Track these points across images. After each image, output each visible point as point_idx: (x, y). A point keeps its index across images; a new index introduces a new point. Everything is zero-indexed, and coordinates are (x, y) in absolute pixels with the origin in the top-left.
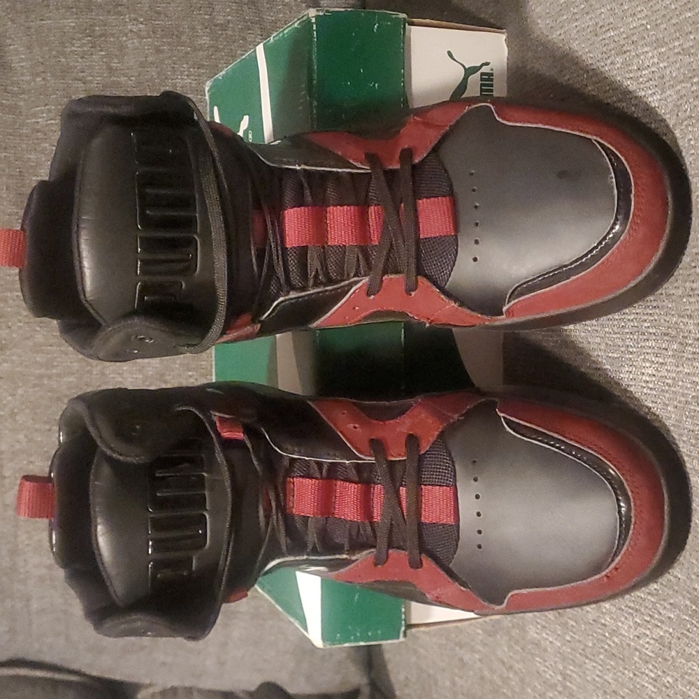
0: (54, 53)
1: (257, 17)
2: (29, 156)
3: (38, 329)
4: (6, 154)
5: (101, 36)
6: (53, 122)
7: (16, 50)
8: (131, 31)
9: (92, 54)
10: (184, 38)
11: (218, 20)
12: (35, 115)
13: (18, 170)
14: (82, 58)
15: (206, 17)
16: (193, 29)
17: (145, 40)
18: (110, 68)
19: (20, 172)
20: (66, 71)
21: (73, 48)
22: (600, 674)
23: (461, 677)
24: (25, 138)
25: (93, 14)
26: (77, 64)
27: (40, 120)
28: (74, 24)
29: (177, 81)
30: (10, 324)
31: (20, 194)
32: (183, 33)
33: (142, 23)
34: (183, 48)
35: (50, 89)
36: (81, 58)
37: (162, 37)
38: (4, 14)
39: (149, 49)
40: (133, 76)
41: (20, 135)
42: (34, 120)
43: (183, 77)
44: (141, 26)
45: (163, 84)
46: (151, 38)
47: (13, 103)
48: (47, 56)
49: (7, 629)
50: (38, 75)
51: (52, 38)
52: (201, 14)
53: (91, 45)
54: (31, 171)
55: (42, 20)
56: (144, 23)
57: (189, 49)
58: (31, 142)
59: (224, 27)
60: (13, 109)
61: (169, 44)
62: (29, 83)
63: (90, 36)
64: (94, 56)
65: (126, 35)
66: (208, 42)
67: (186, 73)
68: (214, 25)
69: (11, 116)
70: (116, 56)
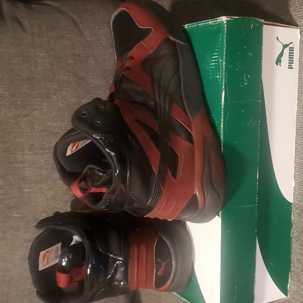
6: (6, 92)
8: (40, 55)
11: (76, 53)
17: (46, 60)
21: (15, 62)
28: (14, 51)
29: (60, 77)
33: (44, 52)
40: (41, 75)
44: (44, 54)
46: (49, 59)
51: (5, 57)
57: (65, 64)
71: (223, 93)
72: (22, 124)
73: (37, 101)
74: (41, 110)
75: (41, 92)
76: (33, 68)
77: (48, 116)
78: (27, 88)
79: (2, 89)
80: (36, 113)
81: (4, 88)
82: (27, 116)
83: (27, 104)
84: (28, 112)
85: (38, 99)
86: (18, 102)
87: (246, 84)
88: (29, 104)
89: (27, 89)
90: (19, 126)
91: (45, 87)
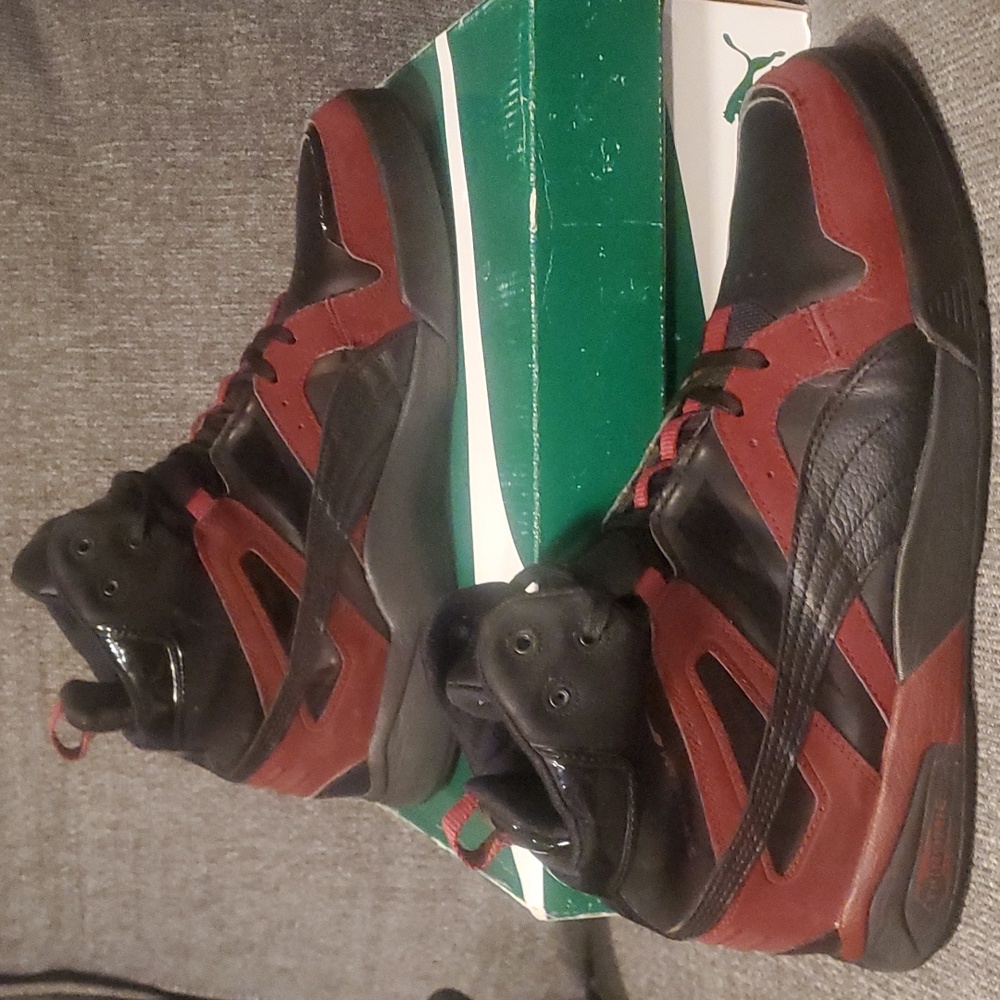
0: (124, 64)
1: (421, 13)
2: (86, 216)
3: (101, 469)
4: (53, 213)
5: (192, 41)
7: (67, 62)
8: (238, 33)
9: (180, 67)
10: (315, 43)
12: (96, 156)
13: (71, 236)
14: (166, 71)
15: (349, 12)
16: (330, 29)
17: (258, 46)
18: (206, 87)
19: (74, 238)
20: (142, 90)
22: (981, 945)
23: (745, 972)
24: (81, 189)
25: (182, 9)
26: (158, 81)
27: (104, 163)
28: (152, 24)
30: (58, 462)
31: (74, 271)
32: (313, 36)
33: (253, 22)
34: (313, 57)
35: (119, 117)
36: (164, 72)
37: (283, 42)
38: (48, 10)
39: (264, 59)
41: (75, 185)
42: (94, 163)
43: (315, 99)
44: (252, 25)
45: (286, 109)
47: (63, 138)
48: (113, 70)
49: (48, 922)
50: (99, 98)
51: (121, 44)
52: (341, 9)
53: (178, 53)
54: (90, 236)
55: (106, 18)
56: (257, 21)
58: (89, 195)
59: (375, 27)
60: (63, 147)
61: (293, 51)
62: (86, 109)
63: (177, 42)
64: (182, 70)
65: (231, 39)
66: (350, 48)
67: (319, 94)
68: (360, 25)
69: (59, 157)
70: (217, 70)
71: (533, 197)
72: (175, 273)
73: (228, 192)
74: (240, 221)
75: (242, 159)
76: (214, 76)
77: (265, 240)
78: (191, 148)
79: (110, 155)
80: (226, 230)
81: (118, 149)
82: (191, 244)
83: (193, 203)
84: (195, 229)
85: (231, 185)
86: (161, 198)
87: (610, 170)
88: (199, 204)
89: (193, 151)
90: (166, 280)
91: (254, 140)
